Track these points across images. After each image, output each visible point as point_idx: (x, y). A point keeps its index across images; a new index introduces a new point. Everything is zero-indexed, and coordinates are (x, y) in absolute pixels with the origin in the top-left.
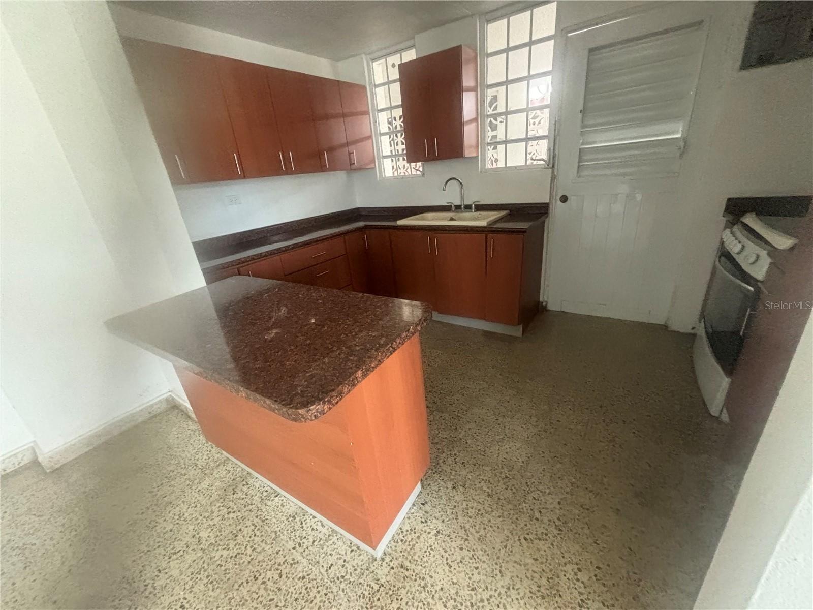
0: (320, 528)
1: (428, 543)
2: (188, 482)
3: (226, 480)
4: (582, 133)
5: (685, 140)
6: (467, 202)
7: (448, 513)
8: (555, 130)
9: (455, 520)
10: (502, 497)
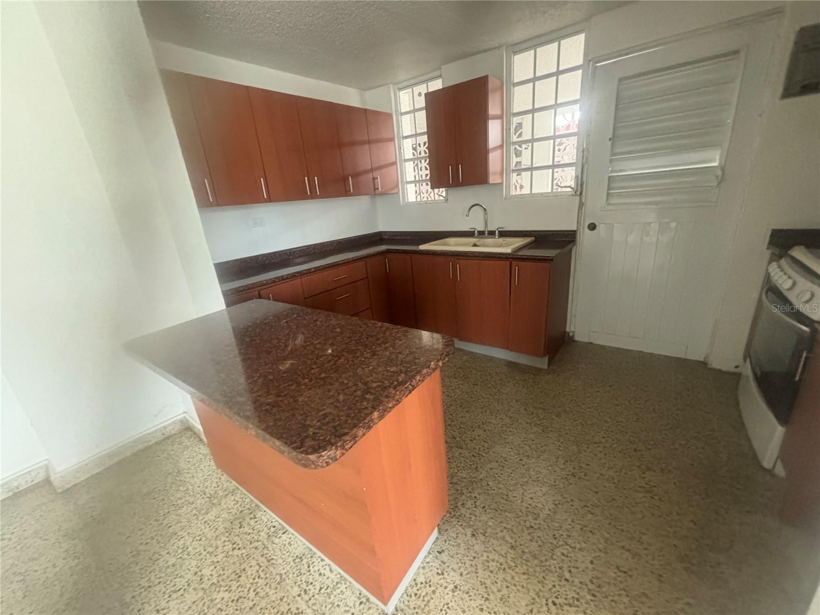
0: (328, 573)
1: (444, 599)
2: (194, 512)
3: (234, 511)
4: (611, 161)
5: (722, 168)
6: (491, 228)
7: (467, 565)
8: (583, 157)
9: (474, 574)
10: (526, 550)
